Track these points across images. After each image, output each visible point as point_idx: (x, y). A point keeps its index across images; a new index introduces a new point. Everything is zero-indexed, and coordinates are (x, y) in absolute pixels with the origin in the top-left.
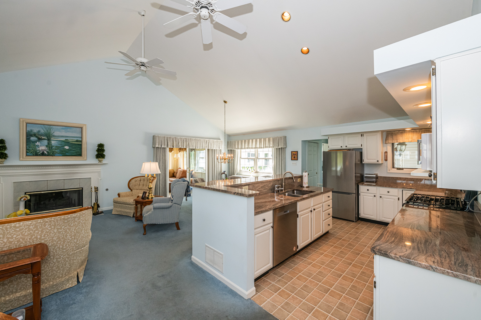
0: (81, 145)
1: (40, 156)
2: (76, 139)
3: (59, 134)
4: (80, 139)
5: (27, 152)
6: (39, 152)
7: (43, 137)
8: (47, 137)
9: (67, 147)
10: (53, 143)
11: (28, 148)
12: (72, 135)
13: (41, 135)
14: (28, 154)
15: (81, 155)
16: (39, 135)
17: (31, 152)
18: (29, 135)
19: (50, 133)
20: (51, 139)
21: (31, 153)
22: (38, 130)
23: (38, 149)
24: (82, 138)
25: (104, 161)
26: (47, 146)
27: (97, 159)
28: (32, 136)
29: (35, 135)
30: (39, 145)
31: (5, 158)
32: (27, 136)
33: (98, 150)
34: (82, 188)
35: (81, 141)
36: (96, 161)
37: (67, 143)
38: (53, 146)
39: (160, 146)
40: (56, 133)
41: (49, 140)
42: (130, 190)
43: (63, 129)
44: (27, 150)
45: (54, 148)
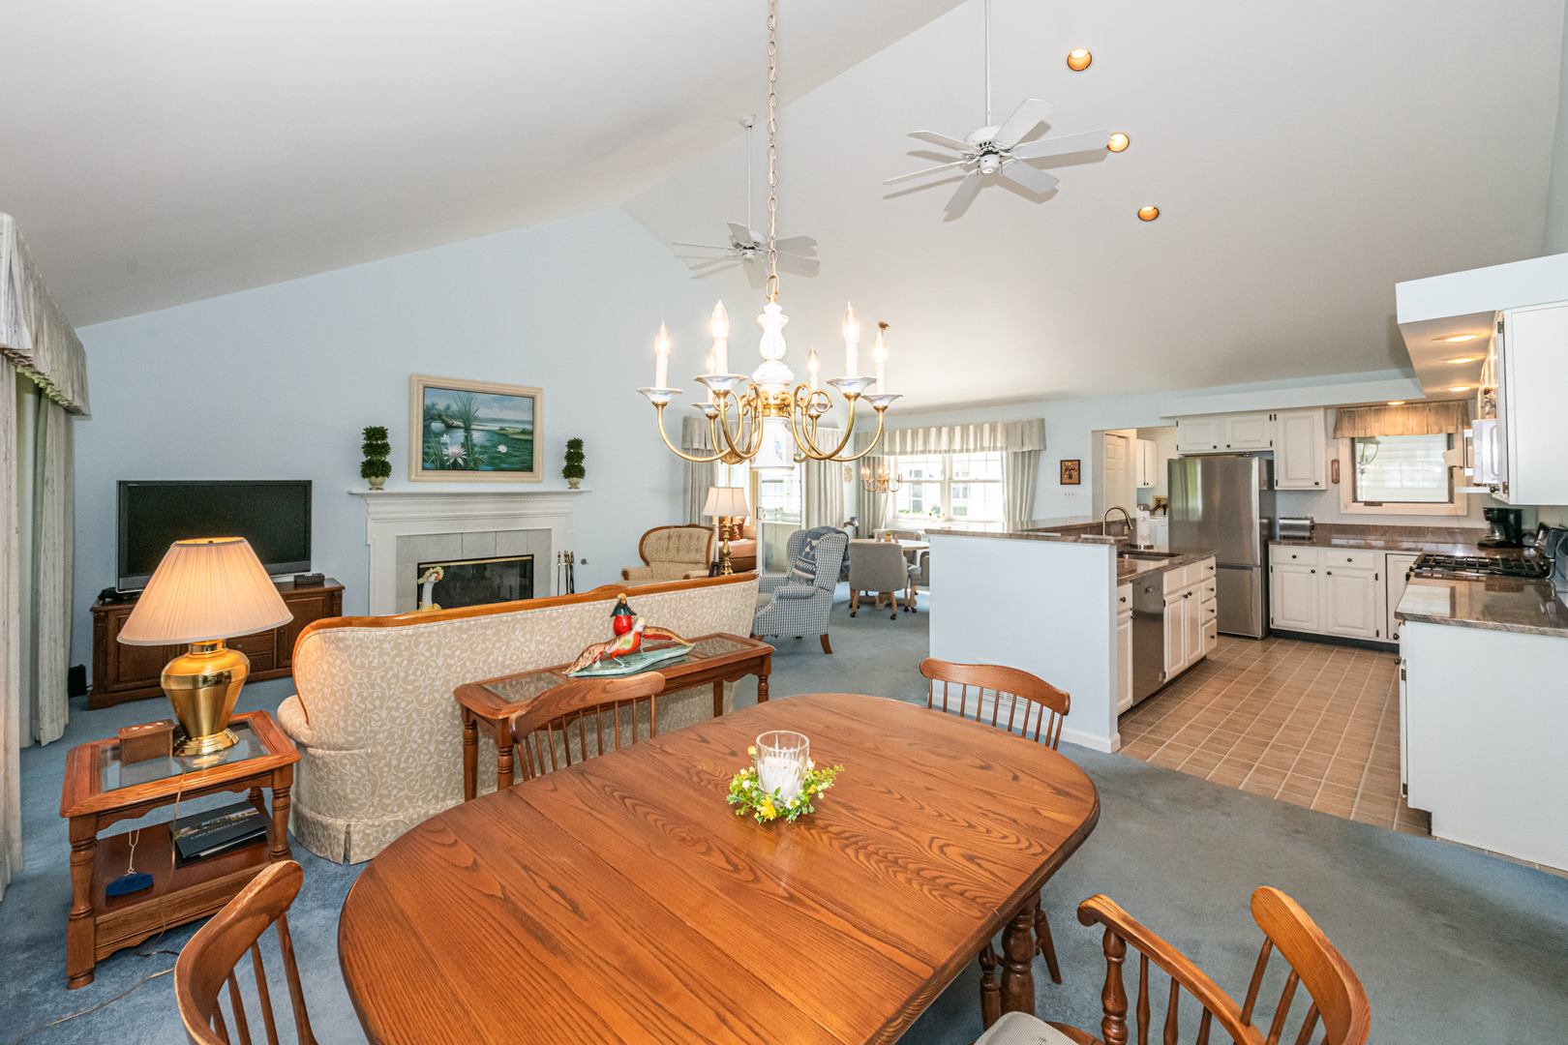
0: (532, 441)
1: (449, 469)
2: (521, 427)
3: (491, 416)
4: (529, 427)
5: (424, 461)
6: (448, 460)
7: (456, 423)
8: (465, 423)
9: (503, 449)
10: (477, 437)
11: (426, 450)
12: (512, 417)
13: (453, 417)
14: (427, 465)
15: (530, 469)
16: (448, 416)
17: (435, 461)
18: (429, 416)
19: (469, 411)
20: (473, 427)
21: (433, 462)
22: (445, 403)
23: (445, 452)
24: (533, 423)
25: (583, 484)
26: (463, 445)
27: (567, 480)
28: (434, 419)
29: (439, 417)
30: (448, 442)
31: (385, 475)
32: (424, 420)
33: (569, 457)
34: (532, 556)
35: (531, 433)
36: (563, 485)
37: (502, 436)
38: (475, 445)
39: (702, 447)
40: (482, 413)
41: (467, 429)
42: (643, 564)
43: (495, 400)
44: (424, 453)
45: (476, 449)
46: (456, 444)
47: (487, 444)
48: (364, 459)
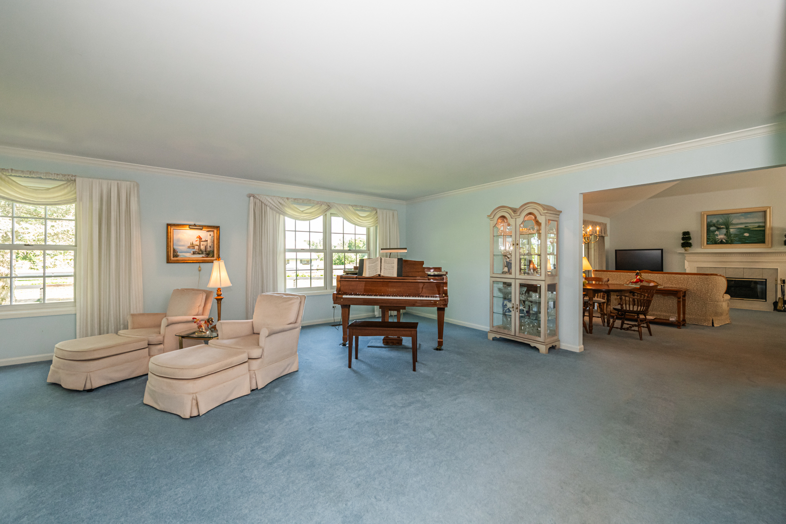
0: (764, 231)
1: (719, 244)
2: (757, 225)
3: (739, 222)
4: (763, 224)
5: (707, 241)
6: (718, 241)
7: (722, 227)
8: (726, 226)
9: (746, 235)
10: (731, 230)
12: (753, 222)
13: (720, 225)
14: (708, 243)
16: (717, 225)
17: (712, 241)
18: (709, 225)
19: (728, 221)
20: (730, 227)
22: (716, 220)
23: (717, 237)
24: (764, 222)
26: (725, 235)
28: (711, 226)
29: (714, 225)
30: (718, 234)
31: (689, 247)
32: (707, 227)
34: (766, 280)
35: (764, 227)
36: (784, 249)
37: (747, 230)
38: (732, 234)
40: (735, 221)
41: (727, 228)
43: (742, 215)
44: (707, 239)
45: (732, 236)
46: (722, 234)
47: (738, 233)
48: (682, 242)
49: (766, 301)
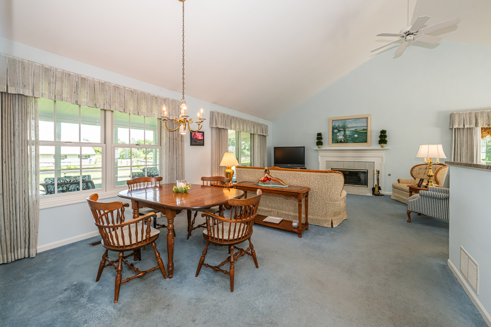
1: (339, 143)
2: (362, 128)
3: (352, 126)
4: (366, 128)
5: (332, 141)
6: (339, 140)
7: (341, 129)
8: (344, 129)
9: (356, 136)
10: (348, 133)
11: (333, 138)
12: (359, 125)
13: (340, 128)
14: (333, 142)
15: (366, 142)
16: (339, 128)
18: (334, 128)
19: (345, 125)
20: (346, 130)
21: (335, 141)
22: (338, 124)
23: (338, 138)
24: (367, 126)
25: (386, 146)
26: (343, 136)
27: (380, 145)
28: (335, 129)
29: (336, 128)
30: (339, 135)
31: (321, 145)
32: (332, 130)
33: (381, 136)
34: (368, 170)
35: (367, 130)
36: (378, 147)
37: (356, 132)
38: (347, 135)
39: (462, 126)
40: (349, 125)
41: (345, 131)
42: (413, 179)
43: (353, 121)
44: (332, 139)
45: (347, 136)
46: (341, 135)
47: (351, 135)
48: (317, 141)
49: (367, 187)
